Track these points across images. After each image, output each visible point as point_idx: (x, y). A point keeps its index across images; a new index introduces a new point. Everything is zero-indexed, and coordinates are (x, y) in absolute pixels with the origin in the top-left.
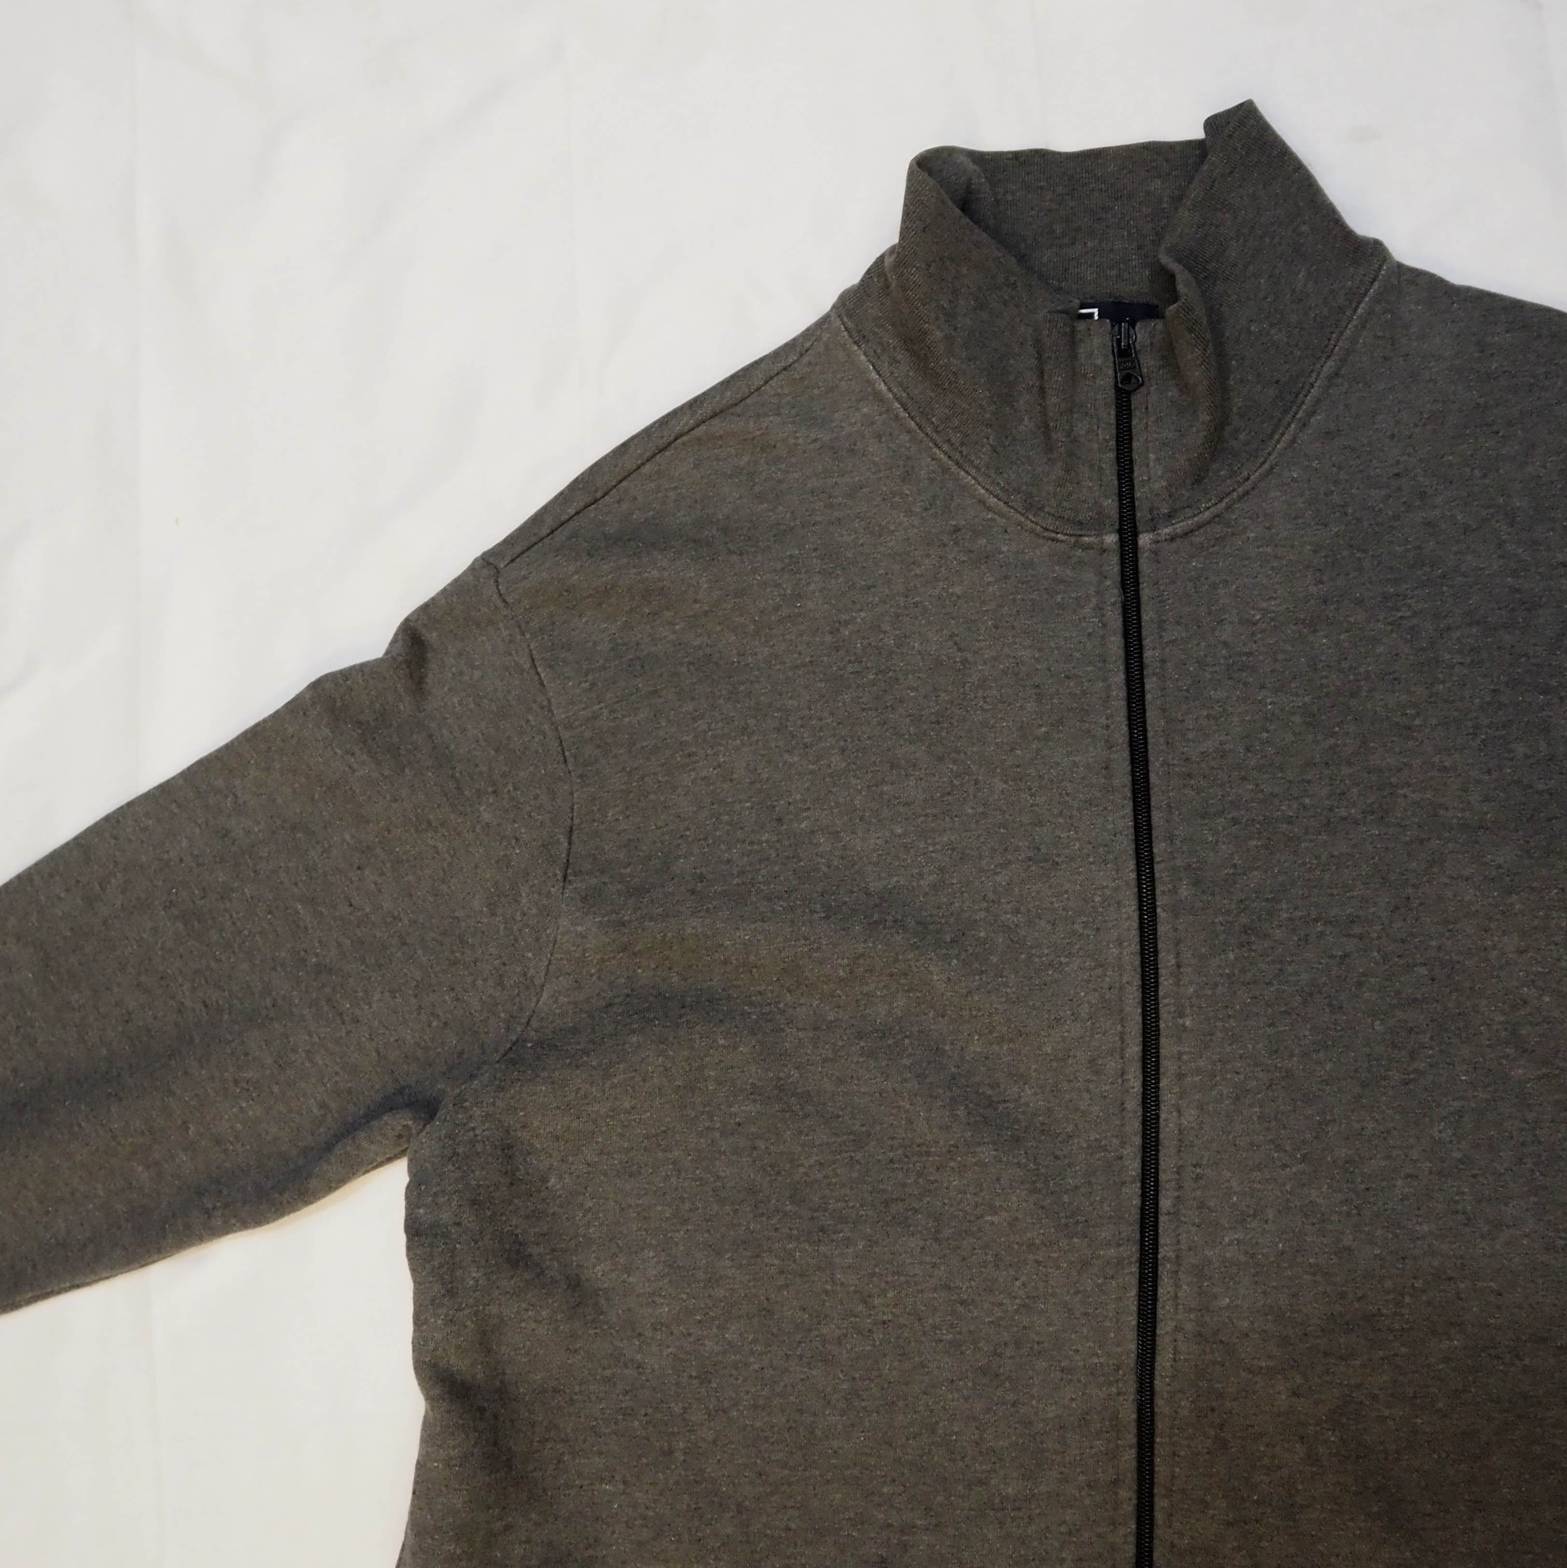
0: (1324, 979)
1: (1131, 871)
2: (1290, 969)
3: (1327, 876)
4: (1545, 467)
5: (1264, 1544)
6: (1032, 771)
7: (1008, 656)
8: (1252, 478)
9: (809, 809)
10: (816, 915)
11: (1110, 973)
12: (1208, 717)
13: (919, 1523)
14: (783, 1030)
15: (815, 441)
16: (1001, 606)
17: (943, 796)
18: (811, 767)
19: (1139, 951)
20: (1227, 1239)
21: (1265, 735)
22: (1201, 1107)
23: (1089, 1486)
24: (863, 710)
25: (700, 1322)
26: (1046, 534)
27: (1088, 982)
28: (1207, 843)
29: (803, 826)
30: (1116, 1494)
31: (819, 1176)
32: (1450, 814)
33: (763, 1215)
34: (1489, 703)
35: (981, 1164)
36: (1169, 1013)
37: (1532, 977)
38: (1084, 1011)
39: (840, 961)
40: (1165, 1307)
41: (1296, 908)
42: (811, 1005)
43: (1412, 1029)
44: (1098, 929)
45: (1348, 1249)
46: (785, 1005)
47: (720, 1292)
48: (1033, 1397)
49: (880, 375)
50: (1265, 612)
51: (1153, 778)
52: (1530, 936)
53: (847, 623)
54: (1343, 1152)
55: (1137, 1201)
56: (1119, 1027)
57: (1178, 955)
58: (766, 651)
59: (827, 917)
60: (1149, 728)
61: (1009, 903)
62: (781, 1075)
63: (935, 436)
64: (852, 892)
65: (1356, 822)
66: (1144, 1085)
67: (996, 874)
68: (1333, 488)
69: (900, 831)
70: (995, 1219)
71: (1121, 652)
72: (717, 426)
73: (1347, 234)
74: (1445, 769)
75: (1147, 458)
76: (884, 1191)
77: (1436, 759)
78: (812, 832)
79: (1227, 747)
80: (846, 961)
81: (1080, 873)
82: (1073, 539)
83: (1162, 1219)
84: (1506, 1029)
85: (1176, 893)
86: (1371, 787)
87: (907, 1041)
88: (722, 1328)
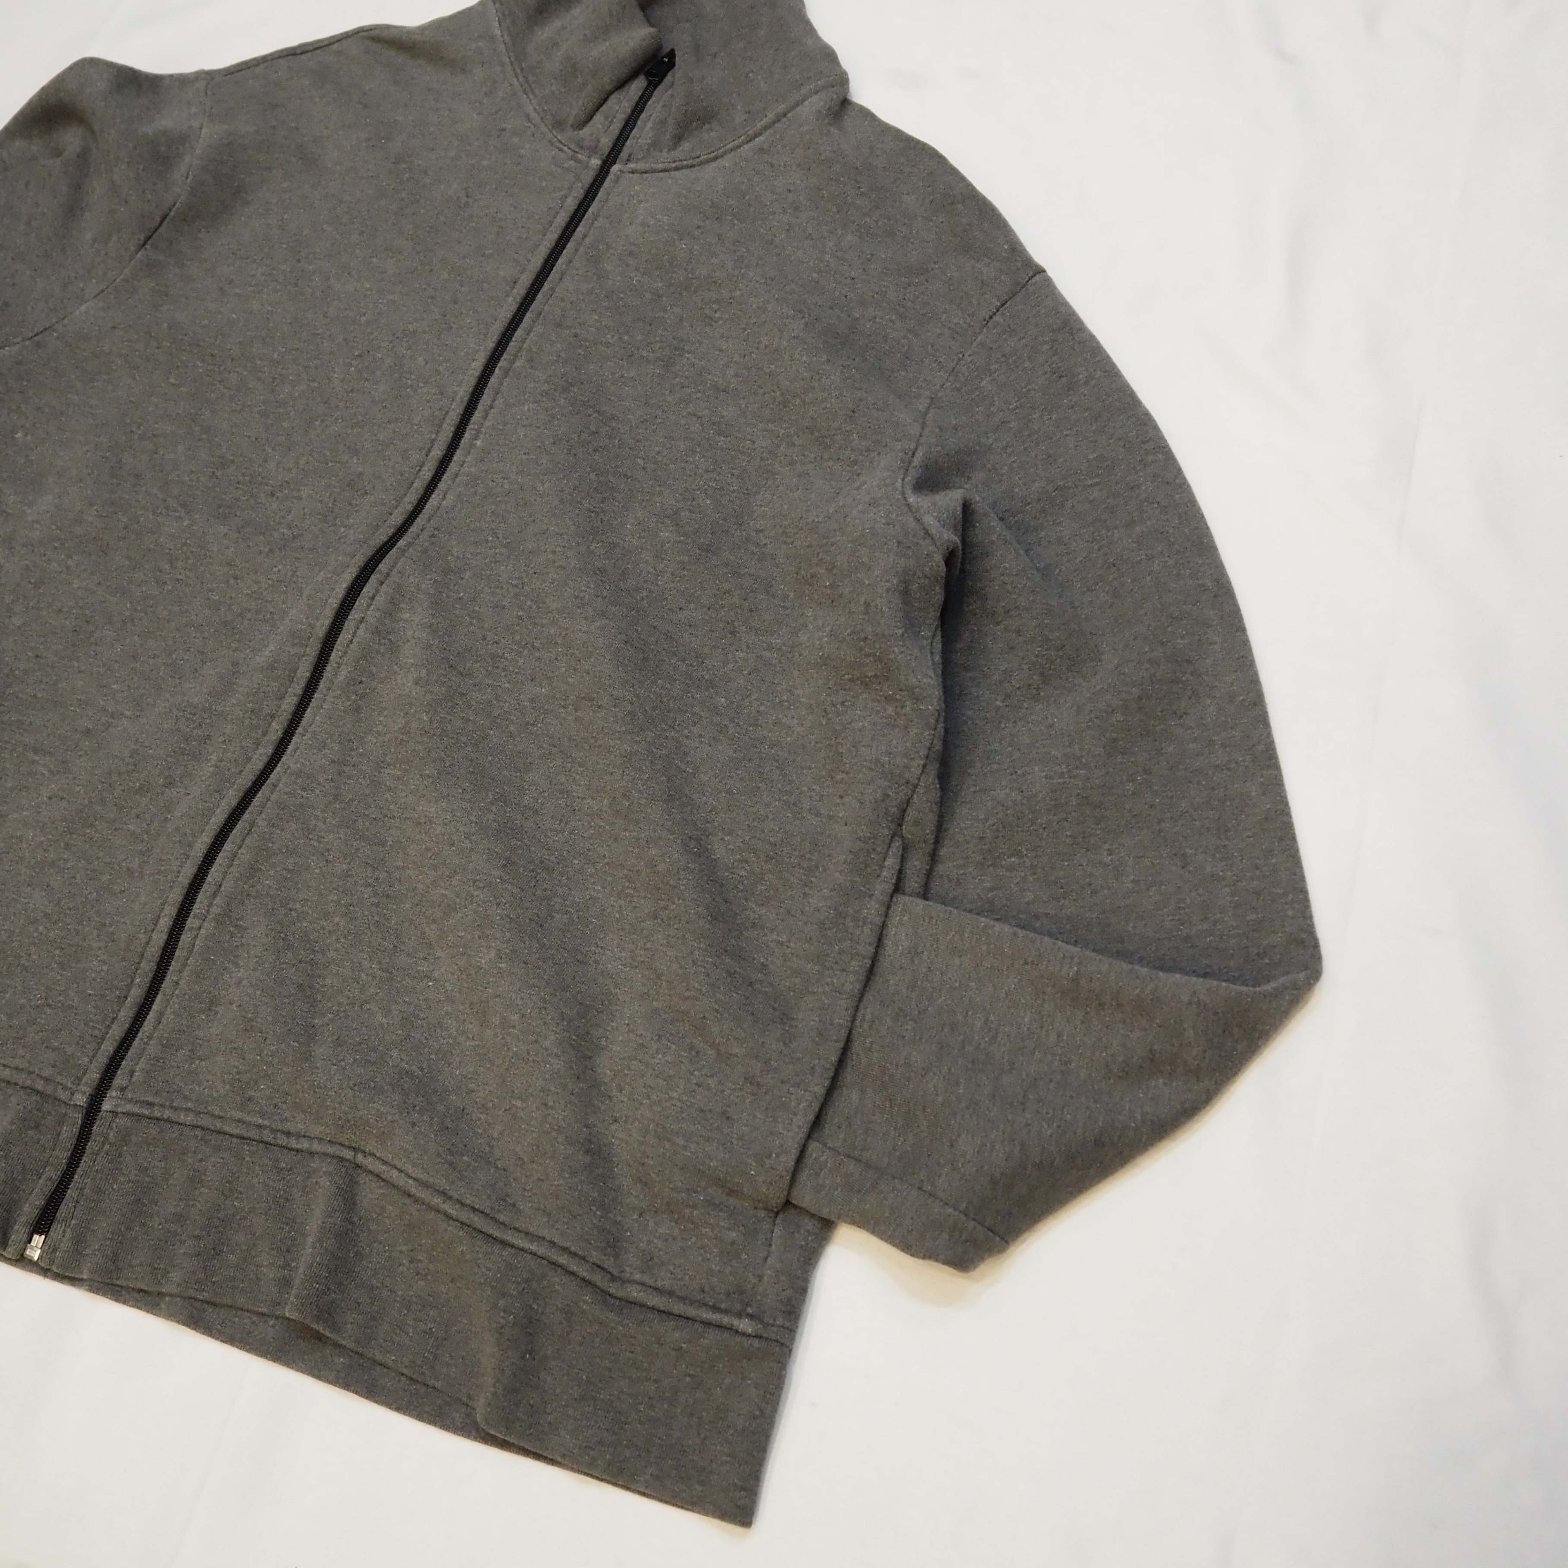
5: (351, 782)
11: (445, 400)
19: (470, 392)
22: (460, 496)
23: (252, 711)
25: (56, 548)
27: (428, 402)
30: (270, 725)
31: (186, 479)
36: (471, 435)
38: (417, 418)
40: (362, 602)
48: (248, 648)
51: (539, 296)
56: (434, 436)
57: (493, 401)
62: (199, 412)
66: (432, 476)
71: (563, 224)
75: (645, 125)
81: (460, 337)
82: (572, 153)
85: (513, 362)
88: (69, 557)
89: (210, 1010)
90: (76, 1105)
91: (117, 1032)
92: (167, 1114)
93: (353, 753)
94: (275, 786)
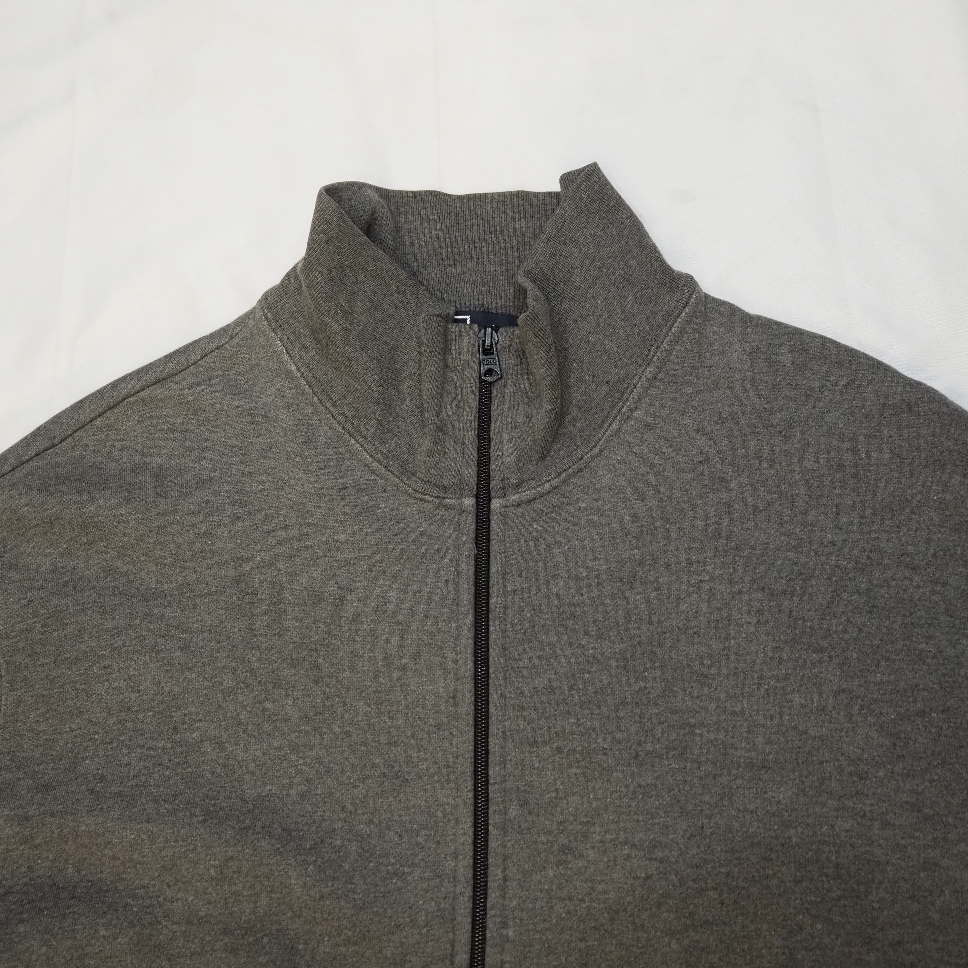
0: (628, 899)
1: (469, 791)
2: (600, 888)
3: (634, 804)
4: (818, 462)
6: (391, 697)
7: (378, 596)
8: (585, 458)
9: (201, 720)
10: (195, 819)
11: (446, 883)
12: (540, 657)
14: (159, 923)
15: (237, 407)
16: (374, 553)
17: (315, 715)
18: (206, 683)
19: (471, 864)
21: (587, 676)
24: (255, 635)
26: (416, 495)
27: (427, 891)
28: (534, 768)
29: (194, 735)
32: (739, 753)
34: (771, 658)
36: (495, 923)
37: (806, 905)
38: (422, 918)
39: (212, 862)
41: (607, 832)
42: (187, 900)
43: (703, 949)
44: (438, 842)
46: (165, 899)
49: (291, 357)
50: (591, 570)
52: (805, 867)
53: (248, 560)
56: (451, 935)
58: (180, 580)
59: (205, 821)
60: (491, 664)
61: (363, 814)
63: (332, 409)
64: (230, 798)
65: (659, 756)
67: (355, 787)
68: (649, 470)
69: (276, 744)
71: (471, 598)
72: (158, 391)
73: (666, 269)
74: (735, 714)
75: (501, 437)
77: (727, 705)
78: (202, 741)
79: (555, 684)
80: (217, 862)
81: (425, 790)
82: (438, 500)
84: (784, 953)
85: (506, 813)
86: (673, 726)
87: (266, 940)
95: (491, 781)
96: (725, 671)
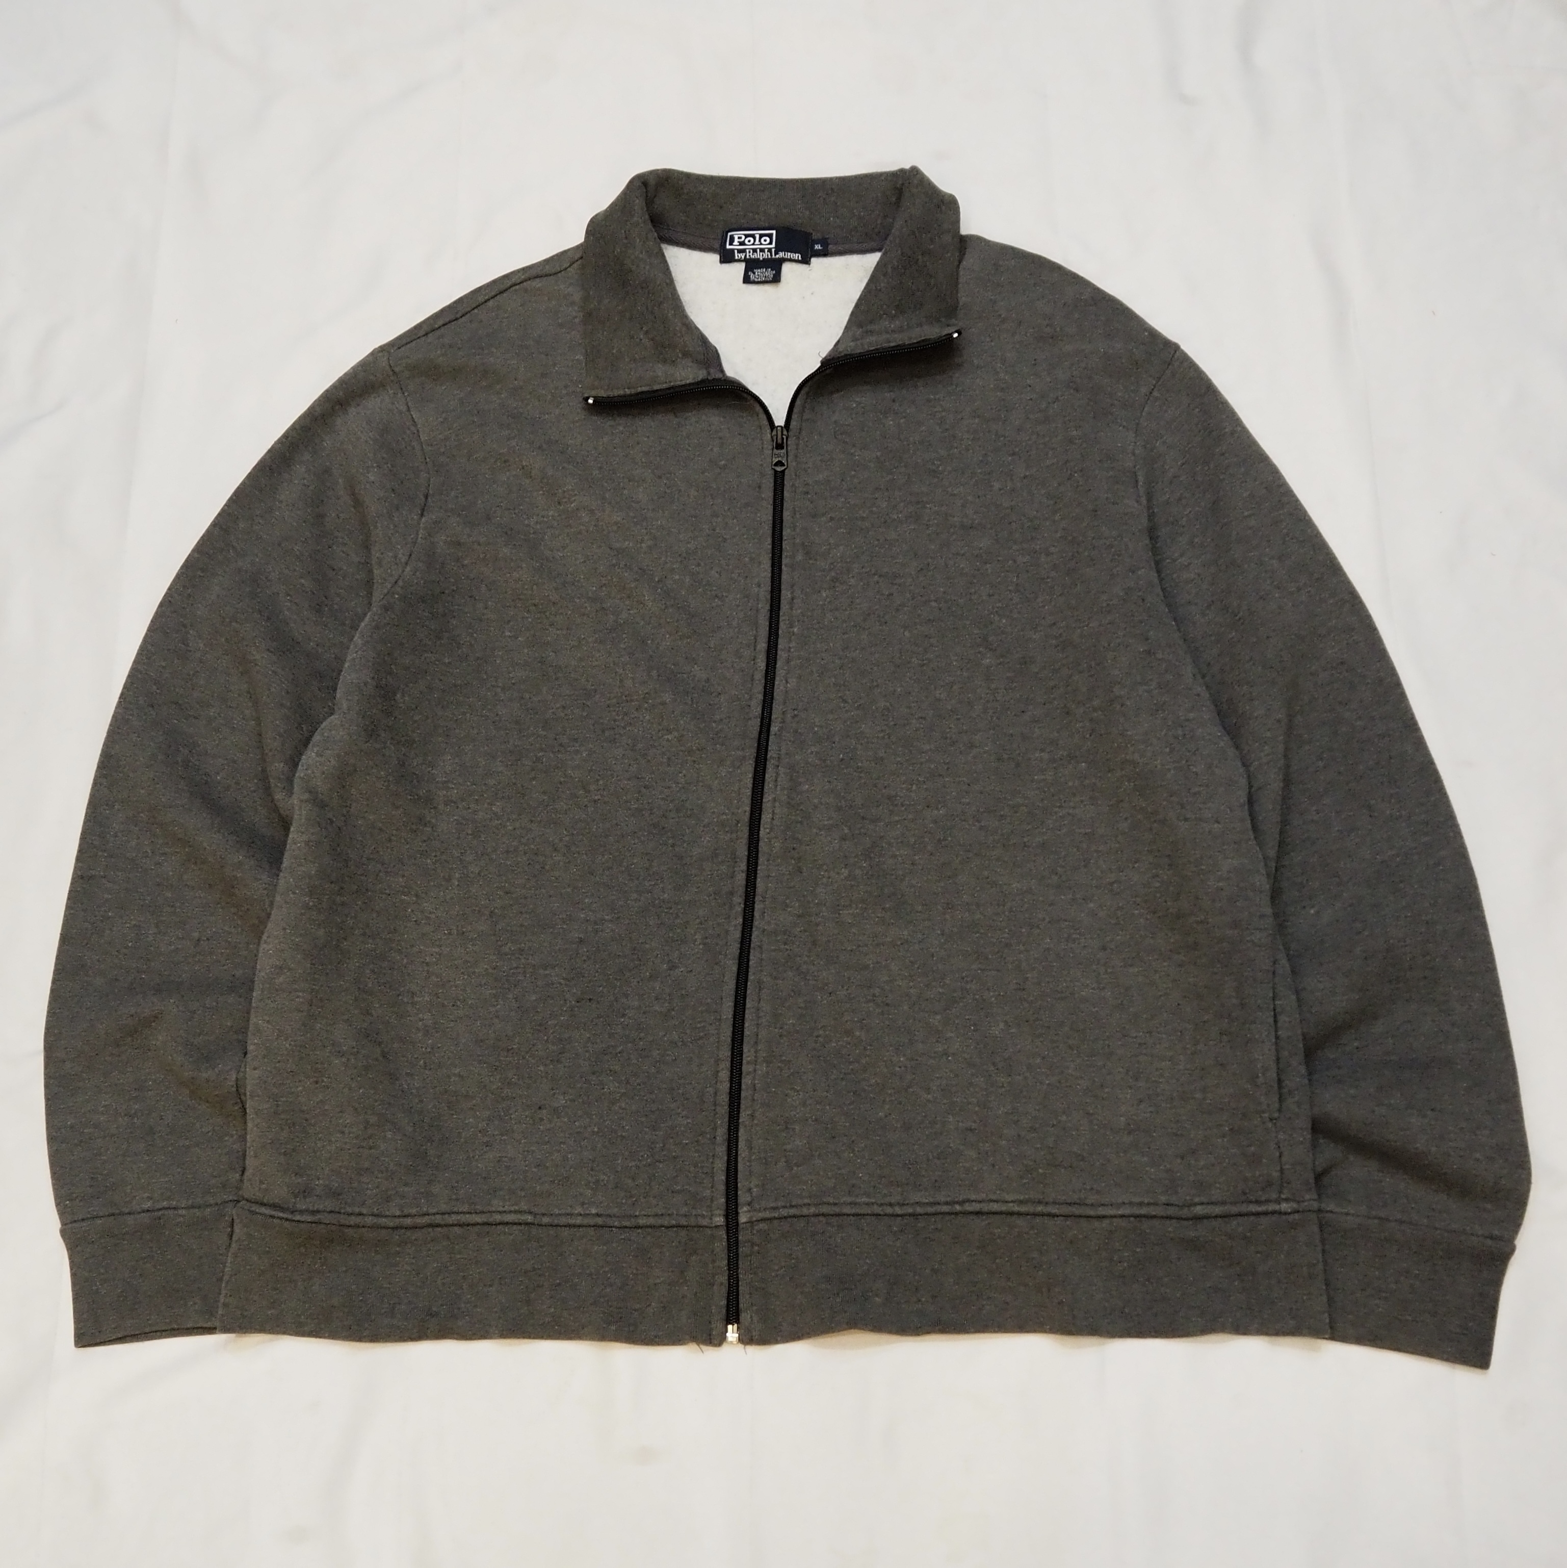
0: (877, 607)
5: (820, 928)
11: (751, 601)
12: (821, 461)
13: (607, 917)
14: (547, 629)
19: (770, 590)
20: (809, 751)
21: (853, 472)
22: (800, 677)
23: (715, 893)
25: (477, 800)
27: (738, 606)
28: (815, 531)
30: (732, 900)
31: (562, 715)
32: (955, 519)
33: (524, 736)
34: (981, 461)
35: (663, 704)
36: (785, 624)
38: (735, 623)
40: (769, 785)
42: (566, 614)
43: (926, 636)
45: (882, 759)
47: (491, 782)
48: (684, 842)
51: (786, 494)
54: (882, 704)
55: (757, 728)
56: (754, 632)
57: (792, 593)
58: (557, 411)
62: (543, 655)
65: (902, 522)
66: (767, 665)
67: (689, 543)
70: (670, 737)
72: (537, 284)
76: (602, 724)
77: (949, 489)
79: (831, 478)
81: (738, 545)
83: (771, 738)
84: (980, 638)
85: (794, 558)
86: (912, 503)
88: (491, 804)
89: (787, 1128)
90: (717, 1227)
91: (720, 1165)
92: (793, 1211)
93: (812, 905)
94: (760, 947)
95: (784, 538)
96: (949, 468)
